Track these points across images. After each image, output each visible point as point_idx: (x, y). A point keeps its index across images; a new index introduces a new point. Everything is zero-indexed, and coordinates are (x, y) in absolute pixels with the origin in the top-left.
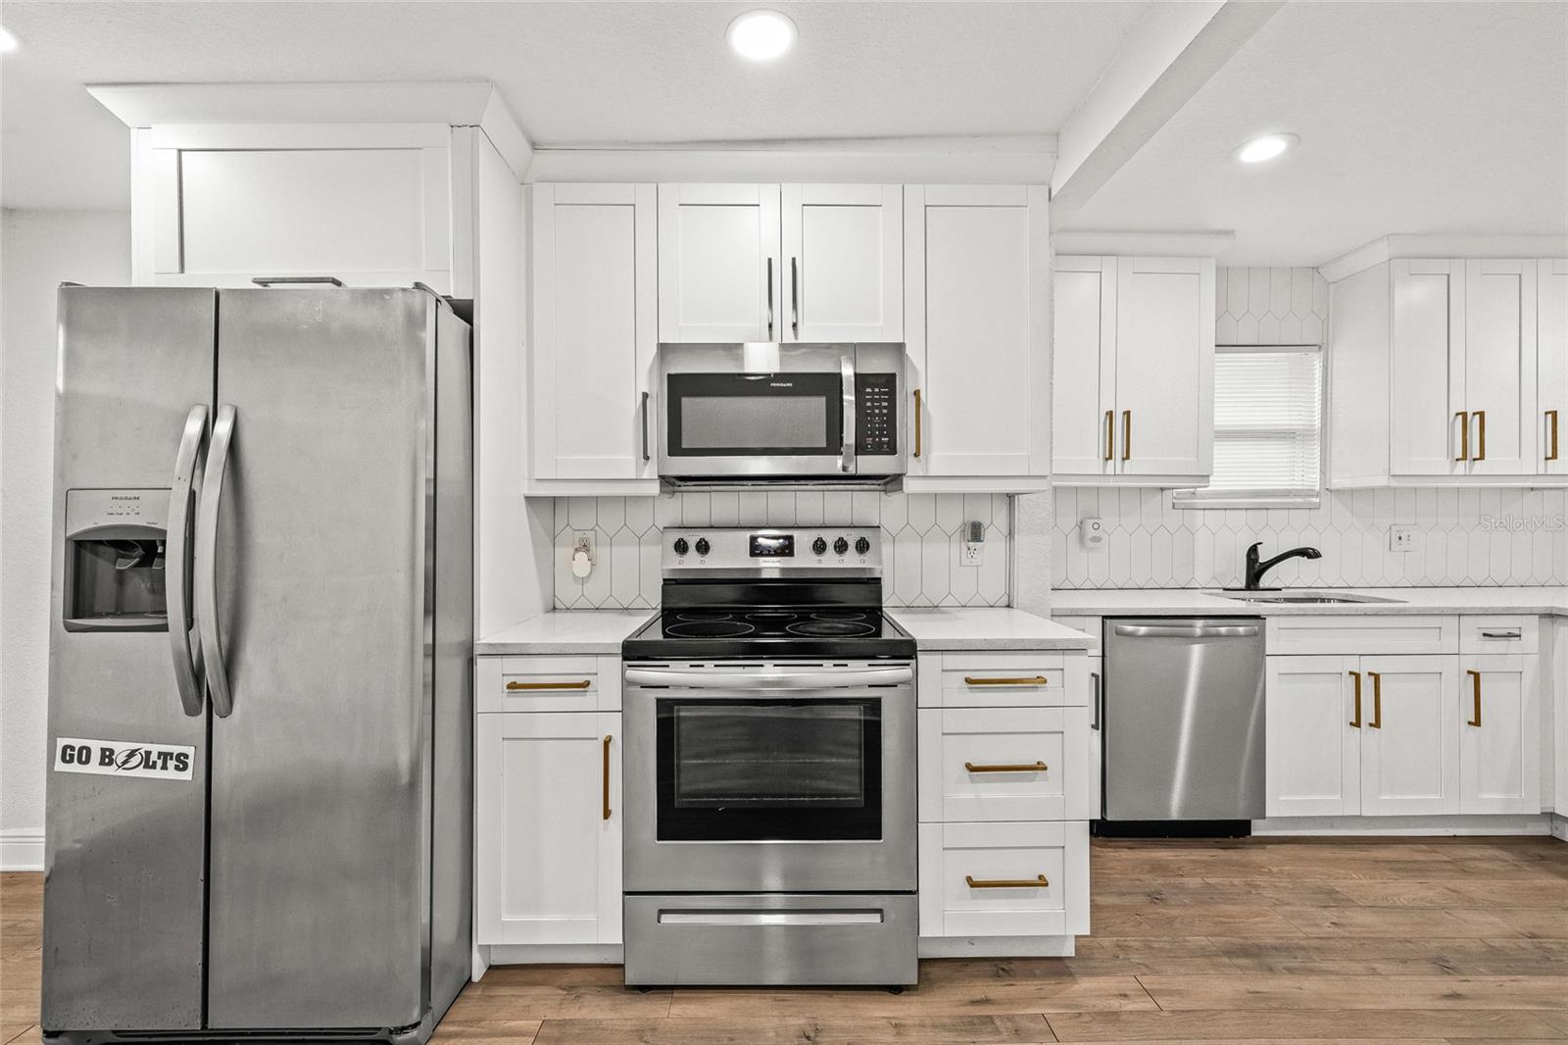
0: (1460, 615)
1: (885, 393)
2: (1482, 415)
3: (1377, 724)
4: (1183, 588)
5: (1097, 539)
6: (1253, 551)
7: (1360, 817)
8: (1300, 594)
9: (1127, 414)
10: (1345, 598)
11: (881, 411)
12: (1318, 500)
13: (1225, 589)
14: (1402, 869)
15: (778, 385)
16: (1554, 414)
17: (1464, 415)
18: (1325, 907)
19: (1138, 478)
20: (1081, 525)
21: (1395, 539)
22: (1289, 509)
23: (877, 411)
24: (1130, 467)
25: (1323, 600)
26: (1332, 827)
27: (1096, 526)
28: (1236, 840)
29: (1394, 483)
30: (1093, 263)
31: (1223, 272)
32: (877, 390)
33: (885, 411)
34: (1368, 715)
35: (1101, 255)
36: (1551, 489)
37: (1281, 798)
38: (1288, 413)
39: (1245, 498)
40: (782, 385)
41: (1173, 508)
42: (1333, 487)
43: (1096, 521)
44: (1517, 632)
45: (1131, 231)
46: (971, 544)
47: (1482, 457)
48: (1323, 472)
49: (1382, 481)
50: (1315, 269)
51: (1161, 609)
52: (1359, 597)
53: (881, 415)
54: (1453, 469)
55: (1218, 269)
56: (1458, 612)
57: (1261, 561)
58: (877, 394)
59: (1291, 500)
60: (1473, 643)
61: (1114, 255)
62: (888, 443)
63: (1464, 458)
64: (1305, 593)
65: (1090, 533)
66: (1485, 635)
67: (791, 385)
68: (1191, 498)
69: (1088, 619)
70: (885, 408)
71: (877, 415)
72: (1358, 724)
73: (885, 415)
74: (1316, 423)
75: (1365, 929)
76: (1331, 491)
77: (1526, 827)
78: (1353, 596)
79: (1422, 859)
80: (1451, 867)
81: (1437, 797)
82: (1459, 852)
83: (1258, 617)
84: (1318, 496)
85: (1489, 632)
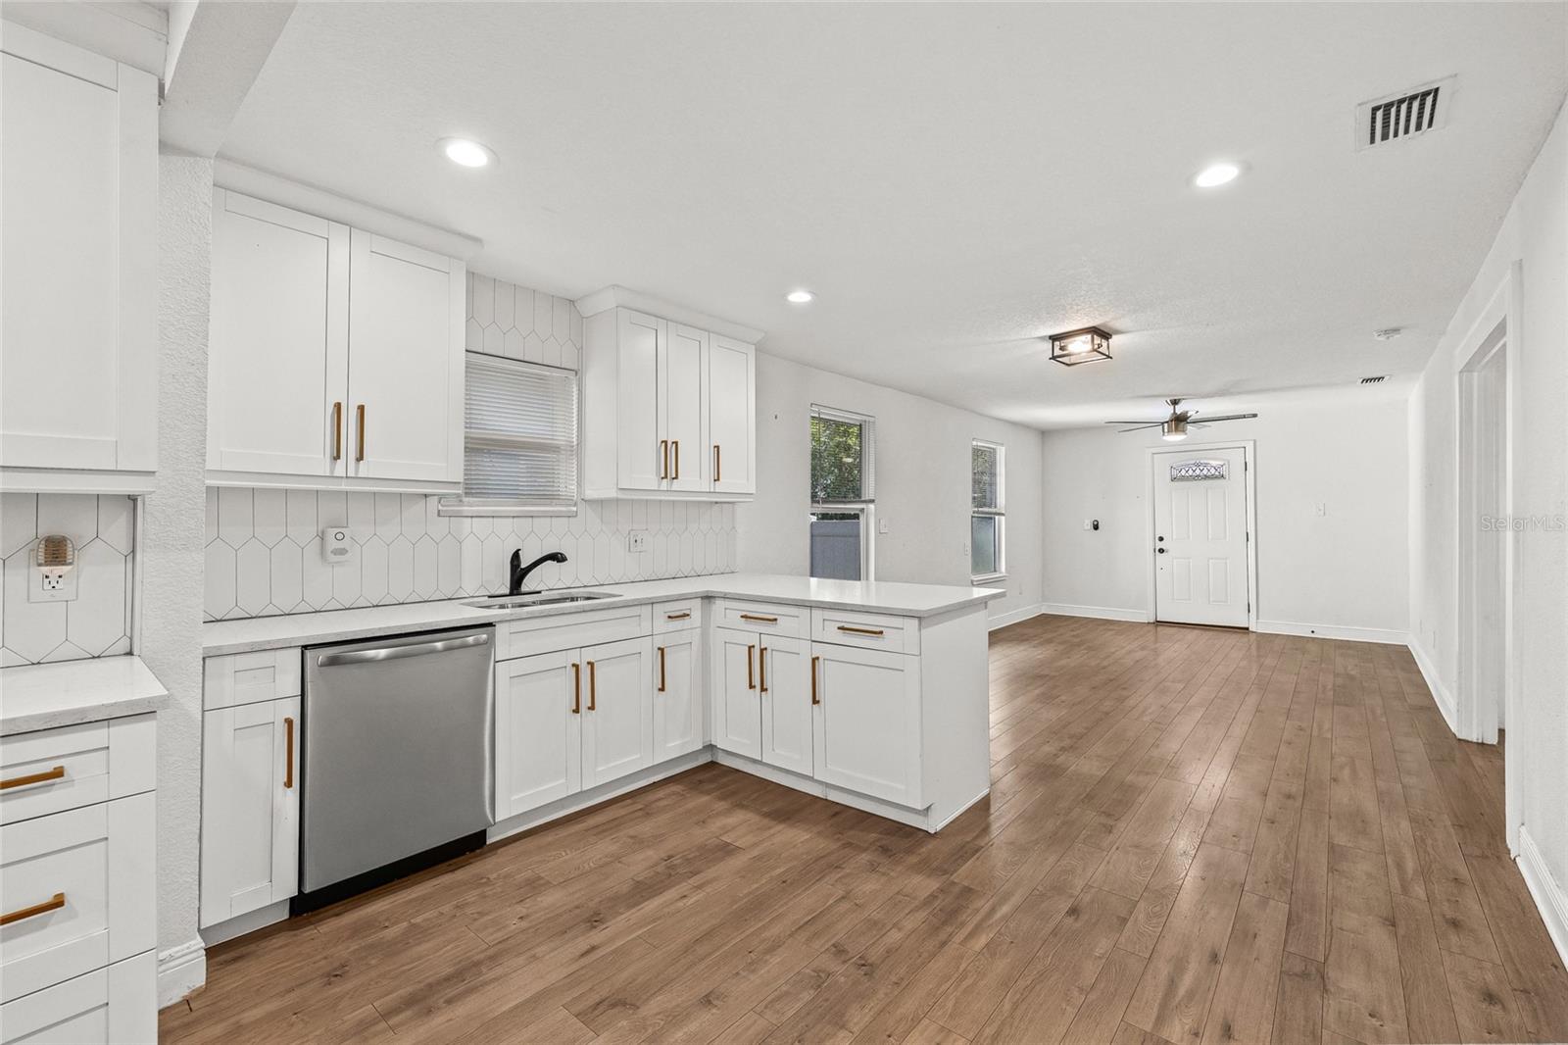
0: (652, 603)
2: (676, 443)
3: (592, 708)
4: (449, 599)
5: (342, 552)
6: (516, 556)
7: (581, 792)
8: (555, 594)
9: (361, 408)
10: (589, 596)
12: (575, 509)
13: (490, 597)
14: (601, 831)
16: (718, 447)
17: (666, 442)
18: (521, 901)
19: (372, 482)
20: (322, 537)
21: (632, 542)
22: (552, 517)
24: (364, 470)
25: (573, 599)
26: (563, 808)
27: (340, 536)
28: (472, 854)
29: (621, 496)
30: (320, 226)
31: (471, 275)
34: (585, 701)
35: (329, 220)
36: (728, 503)
37: (513, 799)
38: (550, 429)
41: (439, 515)
42: (587, 498)
43: (339, 530)
44: (687, 612)
45: (365, 203)
46: (46, 570)
47: (676, 478)
48: (579, 485)
49: (613, 494)
50: (572, 302)
51: (380, 629)
52: (598, 594)
54: (659, 485)
55: (467, 272)
56: (651, 601)
57: (523, 566)
59: (552, 509)
60: (662, 625)
61: (347, 225)
63: (666, 477)
64: (559, 594)
65: (332, 544)
66: (669, 617)
68: (457, 505)
69: (278, 652)
72: (576, 711)
74: (574, 440)
75: (547, 911)
76: (586, 501)
77: (697, 760)
78: (593, 593)
79: (623, 813)
80: (640, 813)
81: (638, 756)
82: (651, 797)
83: (490, 625)
84: (575, 505)
85: (672, 614)
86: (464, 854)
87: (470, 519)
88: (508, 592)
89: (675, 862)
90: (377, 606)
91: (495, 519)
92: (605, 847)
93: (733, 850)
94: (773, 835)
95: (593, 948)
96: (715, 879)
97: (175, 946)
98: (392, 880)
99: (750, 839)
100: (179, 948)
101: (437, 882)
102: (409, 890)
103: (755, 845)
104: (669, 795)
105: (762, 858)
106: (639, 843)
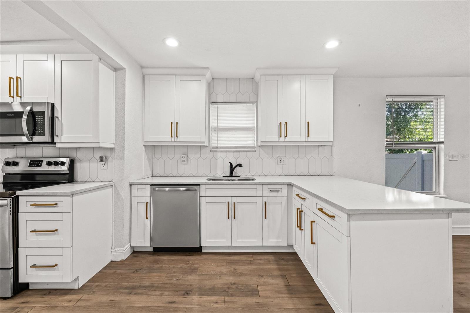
0: (262, 185)
1: (42, 117)
2: (286, 123)
3: (234, 218)
6: (231, 164)
11: (40, 123)
13: (223, 176)
15: (9, 115)
16: (308, 122)
17: (281, 123)
18: (185, 274)
21: (279, 161)
22: (246, 152)
23: (39, 123)
32: (39, 116)
33: (42, 123)
34: (231, 215)
39: (233, 148)
40: (10, 115)
41: (211, 151)
42: (260, 145)
44: (279, 189)
47: (286, 136)
48: (257, 141)
53: (40, 124)
54: (279, 139)
57: (233, 167)
58: (39, 118)
59: (247, 149)
60: (266, 193)
62: (43, 132)
63: (281, 136)
66: (270, 190)
67: (13, 115)
68: (216, 149)
70: (42, 122)
71: (39, 124)
72: (228, 218)
73: (42, 124)
74: (254, 126)
75: (184, 281)
79: (243, 259)
80: (249, 262)
81: (256, 240)
82: (259, 257)
83: (199, 185)
84: (256, 148)
85: (272, 190)
86: (195, 252)
87: (220, 153)
88: (229, 175)
89: (233, 287)
90: (195, 176)
91: (227, 153)
92: (224, 268)
93: (256, 294)
94: (278, 297)
95: (174, 302)
96: (233, 302)
97: (120, 248)
98: (176, 252)
99: (268, 294)
100: (120, 249)
101: (181, 257)
102: (174, 256)
103: (267, 297)
104: (265, 259)
105: (260, 305)
106: (234, 273)
